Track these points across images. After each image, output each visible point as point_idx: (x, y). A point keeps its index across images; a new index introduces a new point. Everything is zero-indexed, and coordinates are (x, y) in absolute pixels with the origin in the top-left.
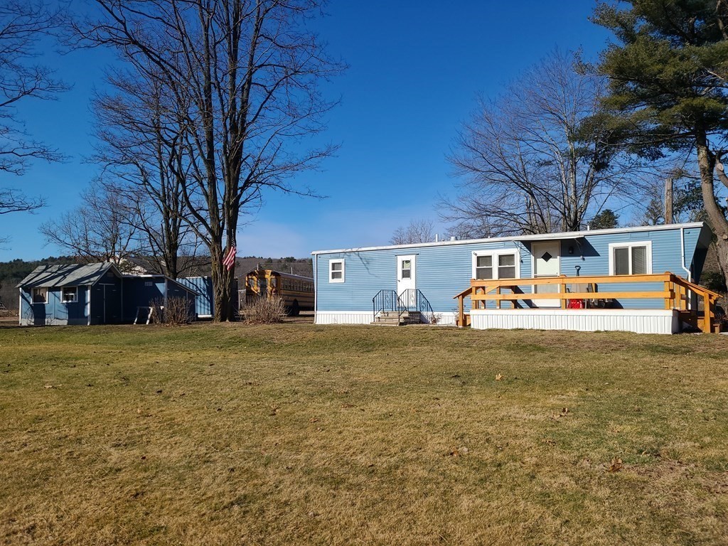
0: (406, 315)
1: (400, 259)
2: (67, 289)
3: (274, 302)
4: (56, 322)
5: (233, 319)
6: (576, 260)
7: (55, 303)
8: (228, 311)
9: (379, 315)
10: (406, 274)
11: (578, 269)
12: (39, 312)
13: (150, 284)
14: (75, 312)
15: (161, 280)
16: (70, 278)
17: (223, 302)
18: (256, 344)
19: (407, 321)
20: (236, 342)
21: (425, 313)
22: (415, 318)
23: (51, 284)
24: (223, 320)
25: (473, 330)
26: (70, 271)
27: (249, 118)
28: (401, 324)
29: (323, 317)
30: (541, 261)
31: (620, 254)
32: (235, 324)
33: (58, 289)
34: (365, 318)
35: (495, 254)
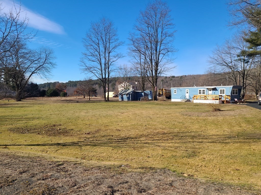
0: (186, 100)
1: (186, 90)
2: (127, 94)
3: (164, 97)
4: (125, 100)
5: (156, 100)
6: (214, 91)
7: (125, 97)
8: (156, 99)
9: (182, 100)
10: (187, 93)
11: (215, 93)
12: (122, 98)
13: (141, 93)
14: (128, 98)
15: (143, 92)
16: (127, 92)
17: (155, 97)
18: (160, 104)
19: (186, 101)
20: (157, 104)
21: (190, 100)
22: (188, 101)
23: (124, 93)
24: (155, 100)
25: (194, 103)
26: (127, 91)
27: (159, 61)
28: (185, 102)
29: (173, 100)
30: (209, 91)
31: (221, 90)
32: (157, 101)
33: (125, 94)
34: (179, 100)
35: (202, 90)
